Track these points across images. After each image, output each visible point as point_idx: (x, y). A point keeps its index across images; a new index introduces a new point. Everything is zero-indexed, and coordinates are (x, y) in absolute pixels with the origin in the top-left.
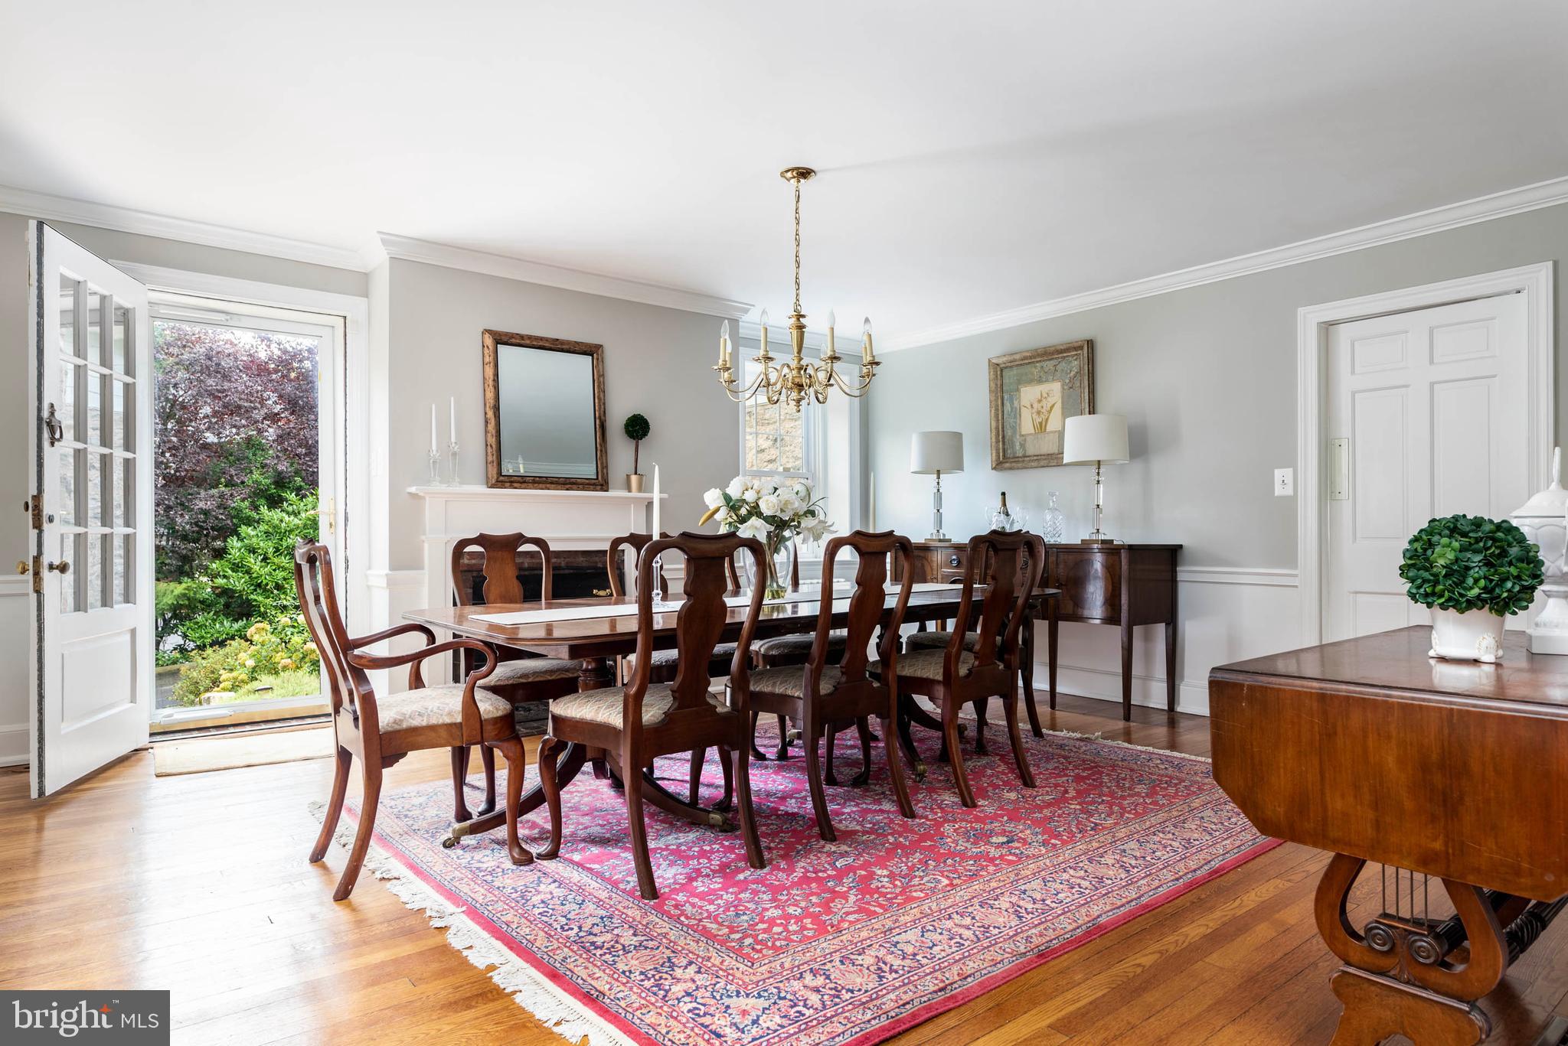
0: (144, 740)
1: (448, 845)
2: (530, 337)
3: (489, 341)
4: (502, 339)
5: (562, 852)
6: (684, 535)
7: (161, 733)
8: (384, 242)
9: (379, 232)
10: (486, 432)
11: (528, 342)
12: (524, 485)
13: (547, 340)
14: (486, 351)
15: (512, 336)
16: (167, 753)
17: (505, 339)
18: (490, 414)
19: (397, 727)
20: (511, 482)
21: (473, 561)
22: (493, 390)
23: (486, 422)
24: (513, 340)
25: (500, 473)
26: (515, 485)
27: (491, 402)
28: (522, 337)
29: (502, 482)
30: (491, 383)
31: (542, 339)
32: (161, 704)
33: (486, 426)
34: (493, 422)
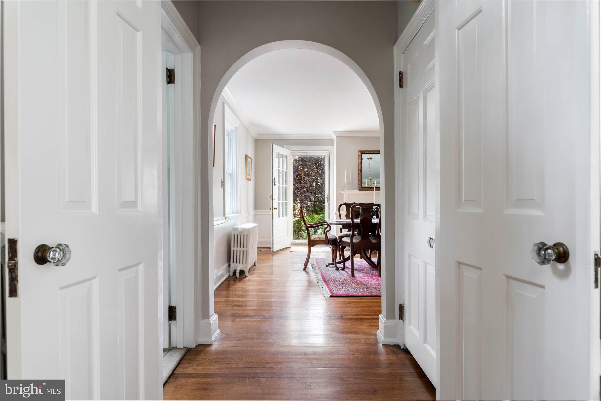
0: (289, 246)
1: (327, 266)
2: (371, 151)
3: (360, 153)
4: (363, 152)
5: (345, 270)
6: (360, 203)
7: (293, 245)
8: (334, 133)
9: (333, 131)
10: (359, 176)
11: (370, 152)
12: (368, 190)
13: (375, 151)
14: (359, 156)
15: (365, 151)
16: (294, 249)
17: (364, 152)
18: (360, 172)
19: (314, 240)
20: (365, 189)
21: (356, 209)
22: (360, 166)
23: (359, 174)
24: (366, 152)
25: (362, 187)
26: (366, 190)
27: (360, 169)
28: (368, 151)
29: (362, 189)
30: (360, 164)
31: (374, 151)
32: (294, 239)
33: (359, 175)
34: (360, 174)
